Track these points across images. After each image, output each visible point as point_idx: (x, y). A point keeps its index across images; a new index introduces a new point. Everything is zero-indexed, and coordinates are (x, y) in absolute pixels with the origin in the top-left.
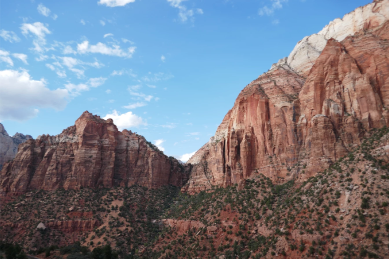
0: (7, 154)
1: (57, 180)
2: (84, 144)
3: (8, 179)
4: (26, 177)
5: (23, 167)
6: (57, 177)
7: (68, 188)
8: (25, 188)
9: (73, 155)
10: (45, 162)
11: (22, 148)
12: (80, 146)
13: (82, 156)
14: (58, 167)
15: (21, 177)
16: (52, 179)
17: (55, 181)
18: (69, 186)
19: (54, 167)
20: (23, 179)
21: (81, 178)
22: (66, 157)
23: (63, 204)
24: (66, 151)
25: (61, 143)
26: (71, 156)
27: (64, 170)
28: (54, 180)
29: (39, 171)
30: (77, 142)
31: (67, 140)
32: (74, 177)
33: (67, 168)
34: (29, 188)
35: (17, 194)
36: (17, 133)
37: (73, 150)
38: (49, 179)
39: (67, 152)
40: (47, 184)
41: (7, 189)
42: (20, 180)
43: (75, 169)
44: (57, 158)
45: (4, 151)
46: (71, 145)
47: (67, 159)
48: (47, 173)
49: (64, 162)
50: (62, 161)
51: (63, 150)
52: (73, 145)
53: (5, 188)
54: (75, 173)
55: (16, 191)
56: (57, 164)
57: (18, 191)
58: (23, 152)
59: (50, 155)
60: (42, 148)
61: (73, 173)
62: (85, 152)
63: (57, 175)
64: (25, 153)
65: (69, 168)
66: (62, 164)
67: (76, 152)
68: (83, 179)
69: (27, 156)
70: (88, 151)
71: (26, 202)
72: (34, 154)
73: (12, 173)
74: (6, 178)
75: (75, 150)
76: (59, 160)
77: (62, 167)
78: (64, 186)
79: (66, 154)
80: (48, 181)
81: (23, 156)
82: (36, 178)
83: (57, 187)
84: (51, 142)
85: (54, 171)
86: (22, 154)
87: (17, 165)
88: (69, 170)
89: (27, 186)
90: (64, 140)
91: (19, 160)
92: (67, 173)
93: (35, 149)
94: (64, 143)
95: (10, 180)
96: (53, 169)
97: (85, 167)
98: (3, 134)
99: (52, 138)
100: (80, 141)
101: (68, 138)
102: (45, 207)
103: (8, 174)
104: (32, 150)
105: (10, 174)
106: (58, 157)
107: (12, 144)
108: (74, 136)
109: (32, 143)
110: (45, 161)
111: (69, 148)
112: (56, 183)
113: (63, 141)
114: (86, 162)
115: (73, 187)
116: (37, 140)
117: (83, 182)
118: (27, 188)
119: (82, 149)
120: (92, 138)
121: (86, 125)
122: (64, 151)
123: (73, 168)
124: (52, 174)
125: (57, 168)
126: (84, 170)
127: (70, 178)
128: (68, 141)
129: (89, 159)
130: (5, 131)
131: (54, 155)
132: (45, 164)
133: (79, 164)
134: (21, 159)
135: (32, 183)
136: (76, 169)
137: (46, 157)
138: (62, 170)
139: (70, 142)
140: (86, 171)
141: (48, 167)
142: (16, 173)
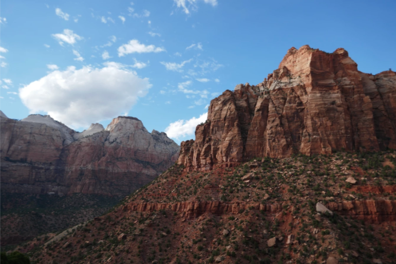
0: (149, 150)
1: (287, 141)
2: (315, 85)
3: (209, 147)
4: (238, 139)
5: (228, 126)
6: (286, 138)
7: (311, 152)
8: (241, 155)
9: (301, 104)
10: (260, 118)
11: (220, 102)
12: (309, 89)
13: (319, 103)
14: (283, 122)
15: (231, 140)
16: (279, 141)
17: (285, 143)
18: (311, 150)
19: (277, 122)
20: (235, 143)
21: (328, 136)
22: (291, 108)
23: (323, 174)
24: (288, 99)
25: (274, 90)
26: (298, 106)
27: (293, 126)
28: (283, 142)
29: (253, 130)
30: (302, 84)
31: (282, 85)
32: (314, 134)
33: (297, 124)
34: (245, 156)
35: (231, 166)
36: (154, 130)
37: (299, 97)
38: (274, 141)
39: (290, 100)
40: (272, 148)
41: (211, 159)
42: (230, 145)
43: (312, 123)
44: (276, 110)
45: (146, 147)
46: (293, 89)
47: (293, 111)
48: (268, 132)
49: (290, 114)
50: (286, 113)
51: (283, 98)
52: (296, 90)
53: (208, 158)
54: (314, 130)
55: (227, 161)
56: (281, 118)
57: (231, 160)
58: (222, 107)
59: (264, 108)
60: (246, 100)
61: (310, 130)
62: (322, 97)
63: (284, 135)
64: (226, 108)
65: (299, 123)
66: (287, 118)
67: (305, 99)
68: (331, 137)
69: (231, 112)
70: (326, 95)
71: (256, 173)
72: (238, 108)
73: (213, 138)
74: (206, 145)
75: (302, 95)
76: (281, 112)
77: (289, 122)
78: (301, 151)
79: (290, 103)
80: (274, 143)
81: (224, 113)
82: (252, 142)
83: (290, 151)
84: (255, 93)
85: (279, 128)
86: (221, 110)
87: (218, 127)
88: (300, 126)
89: (243, 153)
90: (276, 85)
91: (220, 118)
92: (299, 131)
93: (237, 102)
94: (280, 89)
95: (212, 147)
96: (277, 125)
97: (330, 118)
98: (143, 131)
99: (253, 87)
100: (308, 81)
101: (281, 83)
102: (299, 179)
103: (207, 139)
104: (235, 104)
105: (210, 140)
106: (278, 109)
107: (152, 139)
108: (291, 78)
109: (232, 95)
110: (258, 116)
111: (292, 94)
112: (287, 146)
113: (277, 88)
114: (329, 110)
115: (317, 150)
116: (236, 91)
117: (333, 142)
118: (243, 156)
119: (315, 93)
120: (324, 76)
121: (310, 58)
122: (285, 99)
123: (309, 122)
124: (277, 133)
125: (282, 125)
126: (329, 123)
127: (308, 137)
128: (285, 86)
129: (332, 106)
130: (144, 127)
131: (270, 106)
132: (261, 120)
133: (318, 115)
134: (223, 116)
135: (248, 149)
136: (314, 123)
137: (258, 110)
138: (289, 127)
139: (289, 86)
140: (332, 125)
141: (266, 125)
142: (219, 137)
